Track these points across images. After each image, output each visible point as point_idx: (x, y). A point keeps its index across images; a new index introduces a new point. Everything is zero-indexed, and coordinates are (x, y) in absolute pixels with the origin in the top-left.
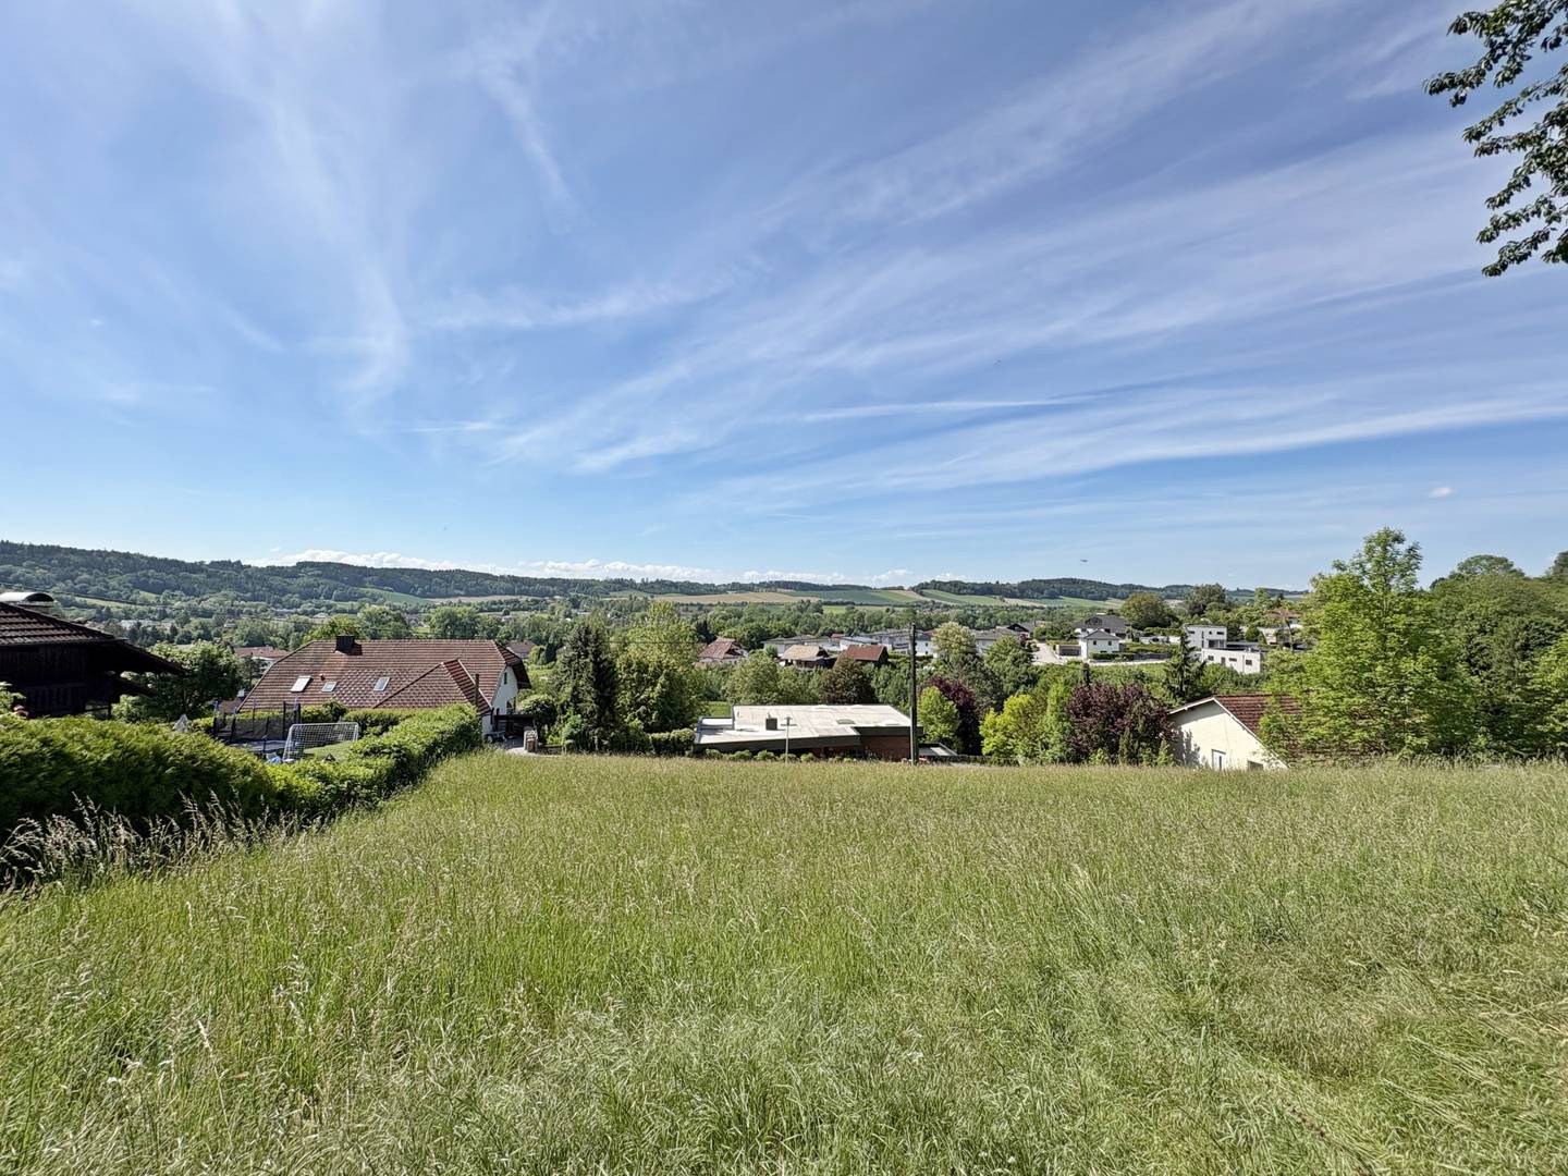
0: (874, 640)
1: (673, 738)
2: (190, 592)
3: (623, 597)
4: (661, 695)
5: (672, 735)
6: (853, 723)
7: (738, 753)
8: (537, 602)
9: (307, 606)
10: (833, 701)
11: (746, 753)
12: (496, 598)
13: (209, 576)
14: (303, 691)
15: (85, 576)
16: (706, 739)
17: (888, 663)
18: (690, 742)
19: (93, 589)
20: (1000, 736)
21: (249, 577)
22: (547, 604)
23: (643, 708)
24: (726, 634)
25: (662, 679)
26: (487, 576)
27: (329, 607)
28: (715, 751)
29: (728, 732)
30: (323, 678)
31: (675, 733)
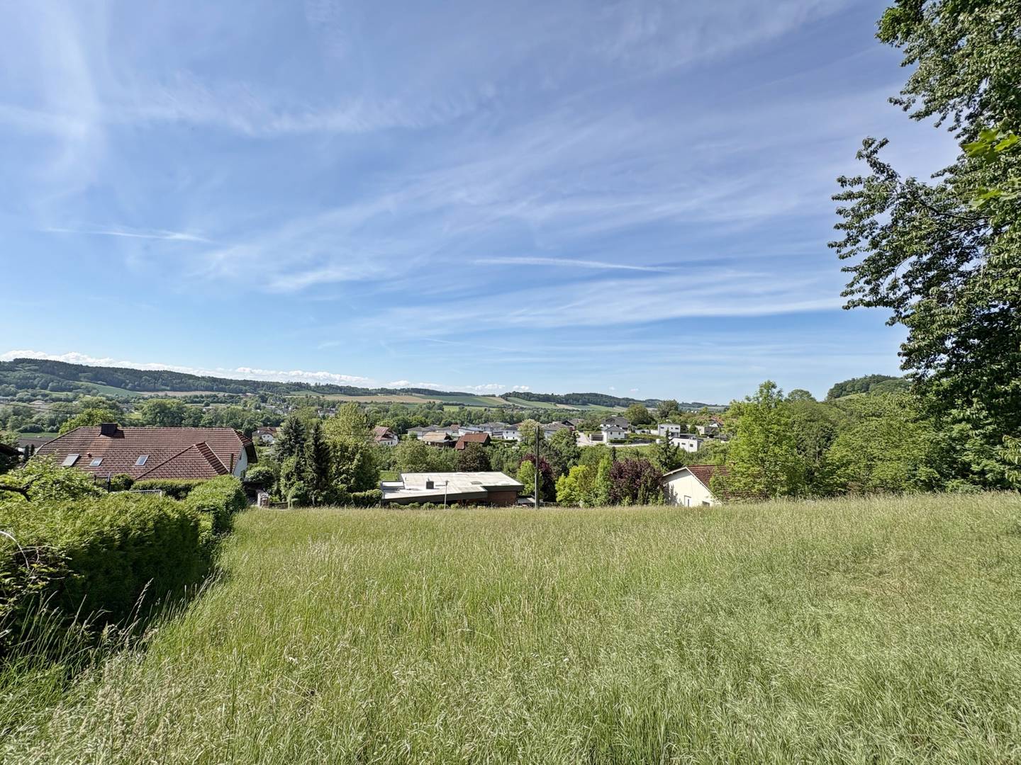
0: (480, 429)
1: (368, 496)
3: (301, 395)
4: (358, 467)
5: (367, 493)
6: (481, 483)
7: (411, 504)
8: (232, 397)
10: (464, 470)
11: (416, 504)
12: (198, 393)
14: (73, 466)
16: (388, 496)
17: (491, 445)
18: (379, 498)
20: (567, 490)
23: (344, 476)
24: (382, 424)
25: (358, 456)
26: (191, 377)
27: (45, 395)
28: (396, 504)
29: (401, 491)
30: (90, 456)
31: (369, 493)
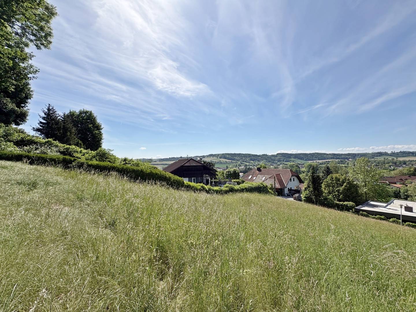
2: (258, 161)
4: (345, 189)
5: (344, 203)
7: (378, 216)
8: (342, 161)
9: (279, 163)
12: (327, 160)
13: (261, 157)
14: (251, 178)
15: (244, 158)
19: (245, 161)
21: (268, 157)
22: (346, 162)
25: (345, 184)
27: (283, 163)
28: (365, 213)
29: (380, 208)
30: (254, 176)
31: (346, 203)
